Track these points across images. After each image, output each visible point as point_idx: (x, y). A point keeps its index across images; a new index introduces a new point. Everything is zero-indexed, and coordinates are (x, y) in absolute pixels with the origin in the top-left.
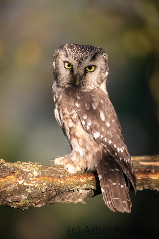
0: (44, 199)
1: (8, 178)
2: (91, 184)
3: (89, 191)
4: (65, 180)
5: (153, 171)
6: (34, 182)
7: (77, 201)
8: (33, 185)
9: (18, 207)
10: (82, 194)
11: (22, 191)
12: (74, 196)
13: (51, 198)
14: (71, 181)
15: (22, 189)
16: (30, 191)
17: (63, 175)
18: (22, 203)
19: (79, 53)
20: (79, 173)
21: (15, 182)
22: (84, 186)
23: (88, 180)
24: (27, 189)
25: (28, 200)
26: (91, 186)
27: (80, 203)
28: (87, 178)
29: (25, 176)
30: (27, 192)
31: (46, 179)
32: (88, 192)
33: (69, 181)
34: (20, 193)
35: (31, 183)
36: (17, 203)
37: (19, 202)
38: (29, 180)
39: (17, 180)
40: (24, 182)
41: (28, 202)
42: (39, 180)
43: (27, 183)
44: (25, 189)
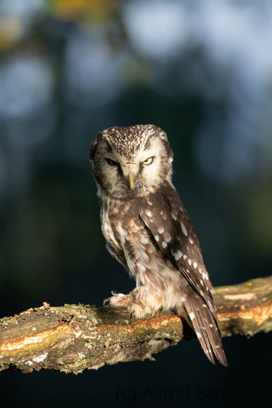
0: (103, 356)
1: (60, 330)
2: (166, 332)
3: (160, 342)
4: (133, 327)
5: (243, 307)
6: (96, 333)
7: (145, 358)
8: (94, 338)
9: (71, 370)
10: (152, 347)
11: (79, 347)
12: (142, 349)
13: (113, 355)
14: (141, 329)
15: (80, 345)
16: (90, 346)
17: (129, 320)
18: (77, 365)
19: (126, 143)
20: (148, 317)
21: (71, 335)
22: (157, 334)
23: (161, 326)
24: (86, 344)
25: (85, 360)
26: (165, 334)
27: (148, 360)
28: (160, 322)
29: (82, 325)
30: (86, 348)
31: (110, 327)
32: (159, 344)
33: (139, 328)
34: (75, 351)
35: (92, 334)
36: (71, 366)
37: (73, 363)
38: (89, 330)
39: (72, 331)
40: (82, 334)
41: (85, 363)
42: (101, 330)
43: (87, 335)
44: (84, 344)
